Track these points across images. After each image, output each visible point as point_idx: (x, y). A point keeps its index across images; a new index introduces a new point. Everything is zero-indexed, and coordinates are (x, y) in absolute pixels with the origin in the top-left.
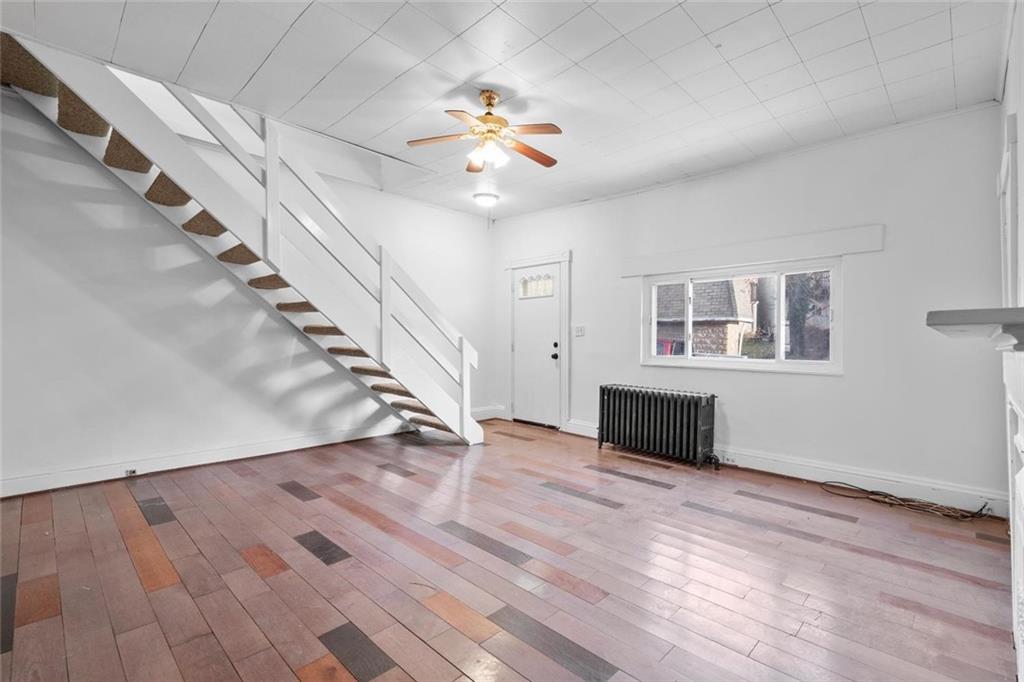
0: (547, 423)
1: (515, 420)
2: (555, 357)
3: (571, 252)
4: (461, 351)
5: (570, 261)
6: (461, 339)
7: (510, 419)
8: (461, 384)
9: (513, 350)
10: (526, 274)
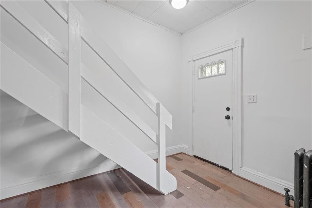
0: (220, 164)
1: (195, 156)
2: (228, 118)
3: (243, 40)
4: (158, 114)
5: (242, 47)
6: (158, 105)
7: (192, 155)
8: (158, 144)
9: (193, 111)
10: (203, 62)
